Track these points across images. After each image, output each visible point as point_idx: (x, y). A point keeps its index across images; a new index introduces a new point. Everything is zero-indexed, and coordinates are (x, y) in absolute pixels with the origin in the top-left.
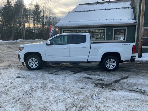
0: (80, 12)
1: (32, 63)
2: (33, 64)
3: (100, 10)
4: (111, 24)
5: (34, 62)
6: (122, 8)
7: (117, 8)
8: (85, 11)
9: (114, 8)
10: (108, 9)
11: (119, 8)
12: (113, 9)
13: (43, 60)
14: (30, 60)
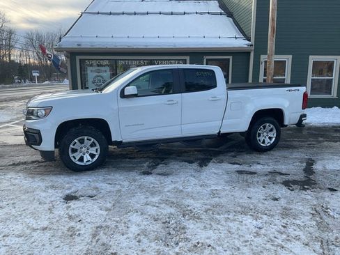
0: (110, 14)
1: (81, 152)
2: (84, 154)
3: (160, 13)
4: (202, 47)
5: (85, 146)
6: (209, 13)
7: (197, 13)
8: (123, 14)
9: (191, 12)
10: (177, 14)
11: (201, 13)
12: (188, 14)
13: (113, 140)
14: (75, 143)
